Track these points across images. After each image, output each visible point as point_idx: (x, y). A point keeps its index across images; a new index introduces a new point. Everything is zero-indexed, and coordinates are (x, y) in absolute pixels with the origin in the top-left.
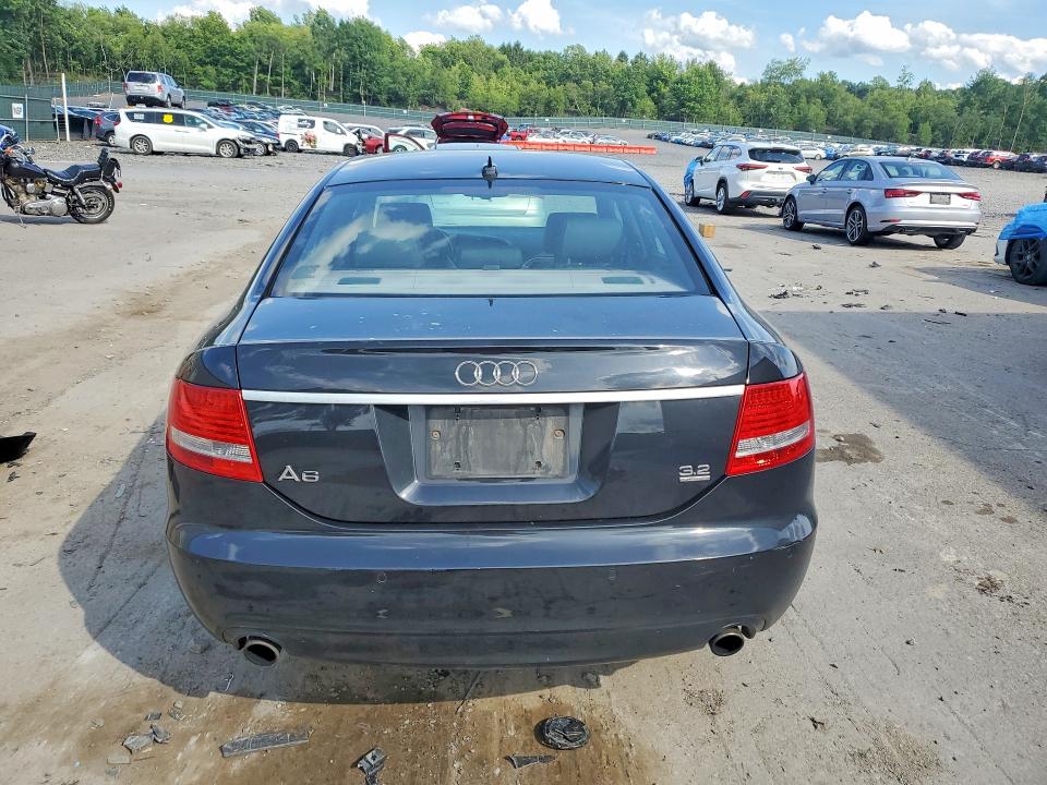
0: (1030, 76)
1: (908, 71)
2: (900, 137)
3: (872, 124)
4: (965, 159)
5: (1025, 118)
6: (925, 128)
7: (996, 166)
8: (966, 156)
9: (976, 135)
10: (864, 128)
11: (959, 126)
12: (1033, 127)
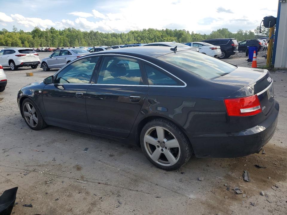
0: (47, 29)
1: (15, 27)
2: (20, 45)
3: (11, 42)
4: (44, 50)
5: (50, 39)
6: (26, 42)
7: (52, 51)
8: (44, 49)
9: (40, 44)
10: (8, 44)
11: (35, 42)
12: (52, 41)
